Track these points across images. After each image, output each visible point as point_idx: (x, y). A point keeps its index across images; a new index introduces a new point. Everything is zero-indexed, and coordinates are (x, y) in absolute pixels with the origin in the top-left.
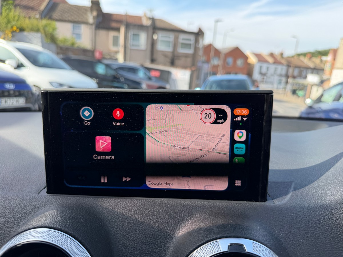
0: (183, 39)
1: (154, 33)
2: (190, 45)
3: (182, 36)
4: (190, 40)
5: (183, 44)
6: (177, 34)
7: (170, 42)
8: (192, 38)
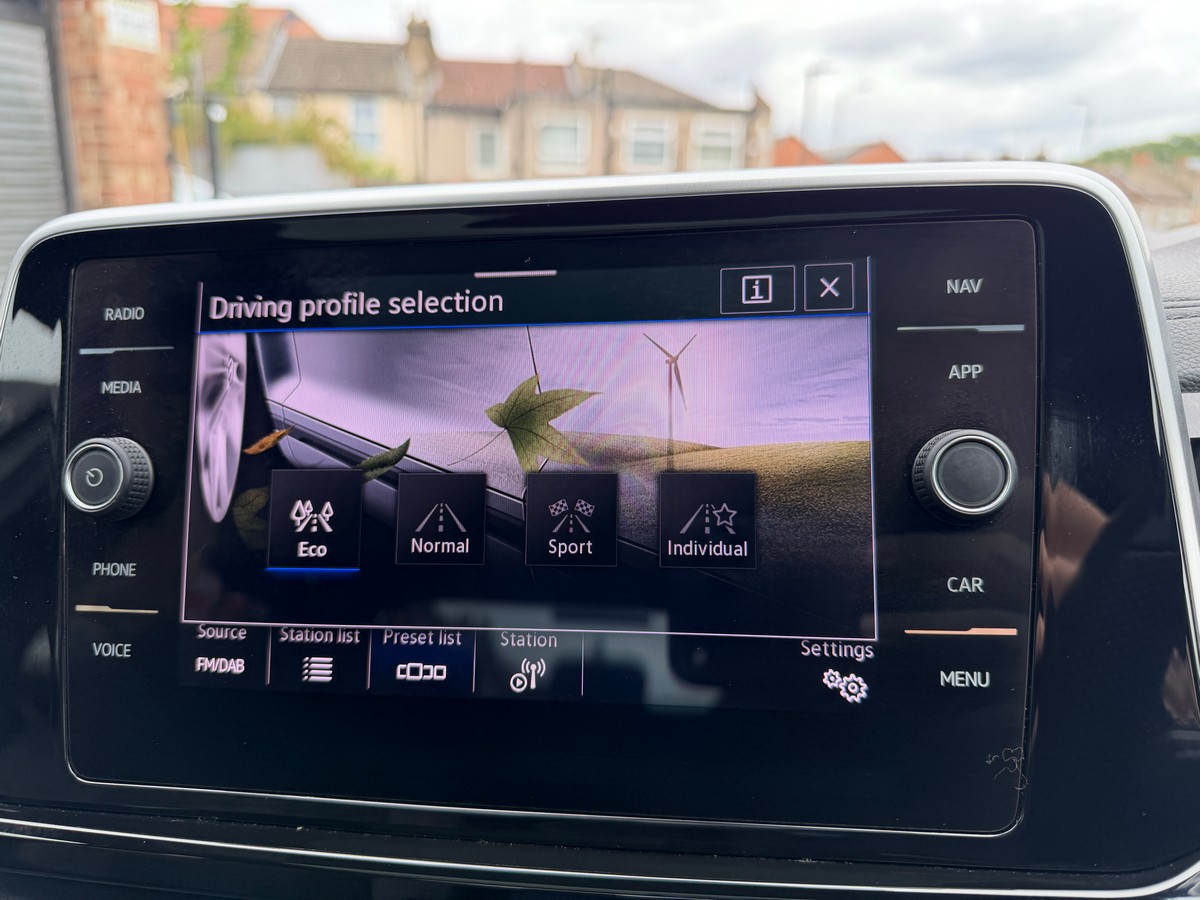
2: (728, 150)
3: (701, 124)
4: (727, 135)
5: (706, 149)
7: (661, 145)
8: (735, 129)
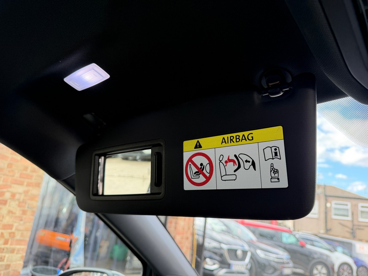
0: (362, 207)
1: (326, 201)
6: (355, 202)
